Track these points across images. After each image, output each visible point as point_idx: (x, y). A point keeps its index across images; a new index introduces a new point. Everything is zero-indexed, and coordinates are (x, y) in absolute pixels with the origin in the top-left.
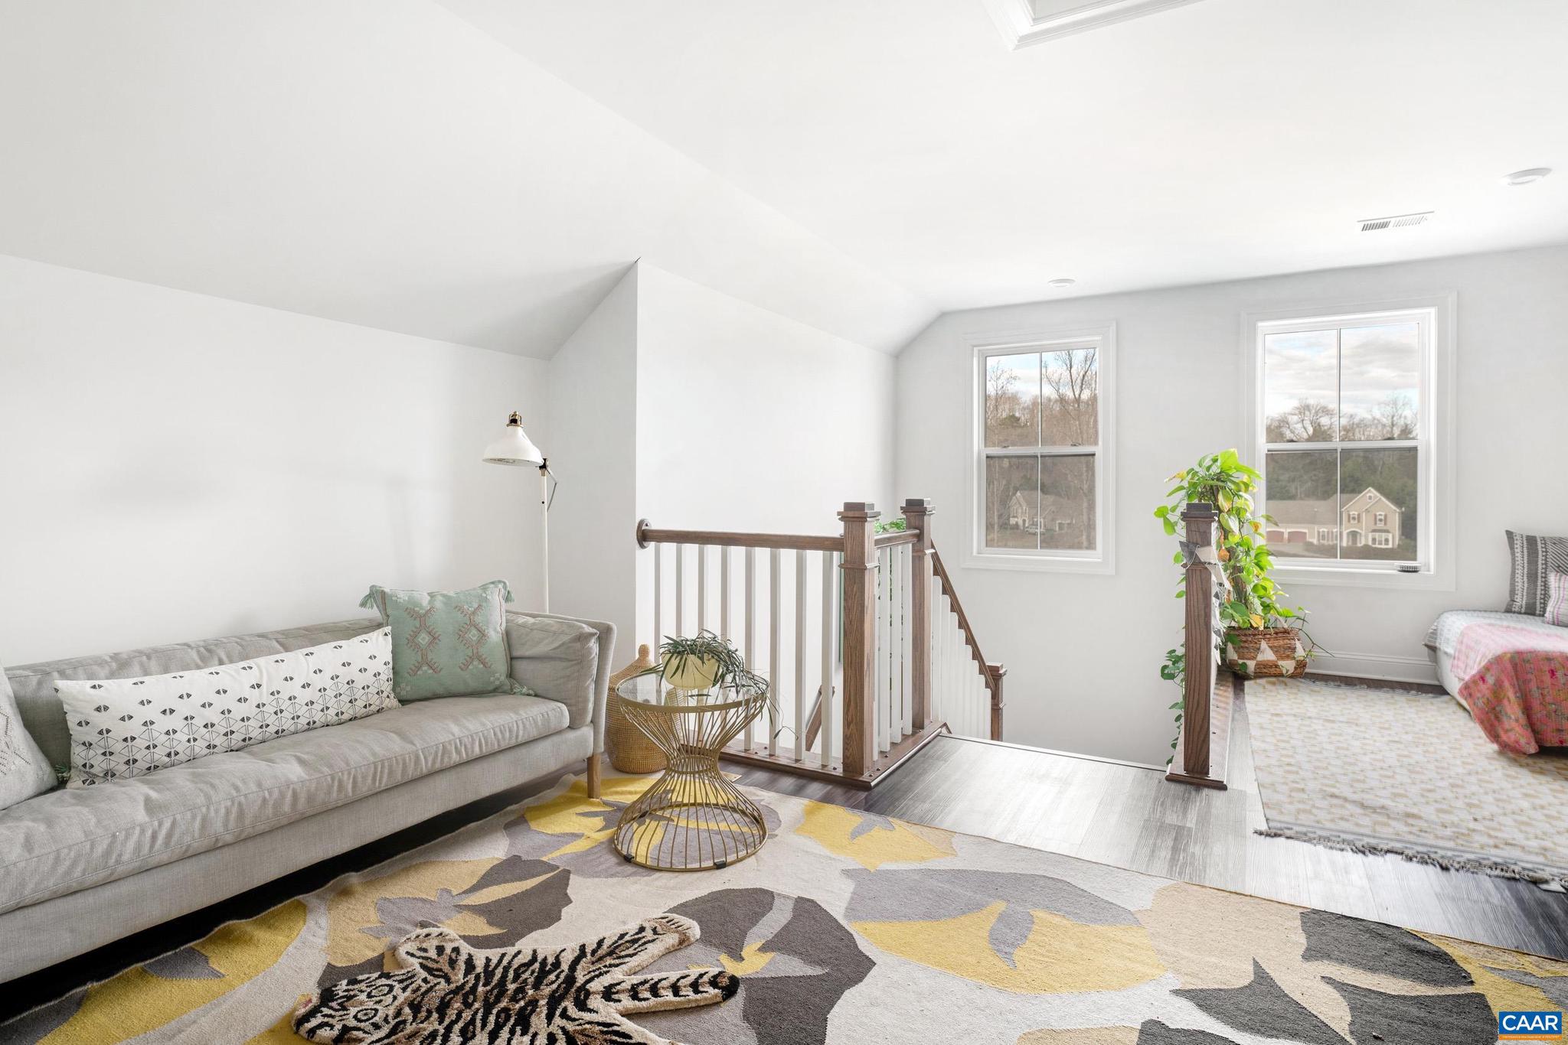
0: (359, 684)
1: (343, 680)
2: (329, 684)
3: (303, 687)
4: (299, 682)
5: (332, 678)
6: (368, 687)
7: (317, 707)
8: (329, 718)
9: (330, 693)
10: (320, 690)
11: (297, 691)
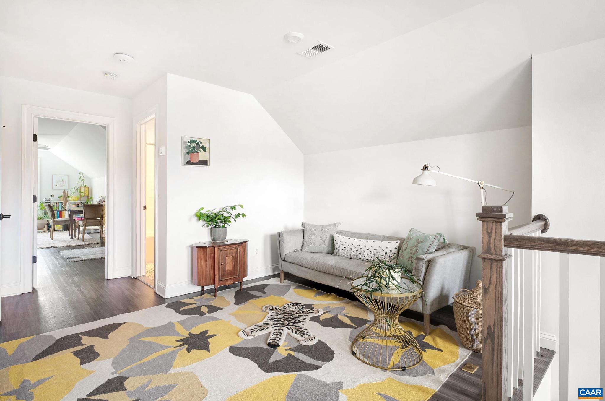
0: (380, 254)
1: (377, 251)
2: (373, 251)
3: (367, 249)
4: (367, 248)
5: (375, 250)
6: (383, 256)
7: (369, 256)
8: (371, 260)
9: (373, 253)
10: (371, 252)
11: (366, 250)
